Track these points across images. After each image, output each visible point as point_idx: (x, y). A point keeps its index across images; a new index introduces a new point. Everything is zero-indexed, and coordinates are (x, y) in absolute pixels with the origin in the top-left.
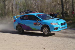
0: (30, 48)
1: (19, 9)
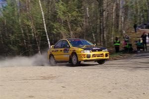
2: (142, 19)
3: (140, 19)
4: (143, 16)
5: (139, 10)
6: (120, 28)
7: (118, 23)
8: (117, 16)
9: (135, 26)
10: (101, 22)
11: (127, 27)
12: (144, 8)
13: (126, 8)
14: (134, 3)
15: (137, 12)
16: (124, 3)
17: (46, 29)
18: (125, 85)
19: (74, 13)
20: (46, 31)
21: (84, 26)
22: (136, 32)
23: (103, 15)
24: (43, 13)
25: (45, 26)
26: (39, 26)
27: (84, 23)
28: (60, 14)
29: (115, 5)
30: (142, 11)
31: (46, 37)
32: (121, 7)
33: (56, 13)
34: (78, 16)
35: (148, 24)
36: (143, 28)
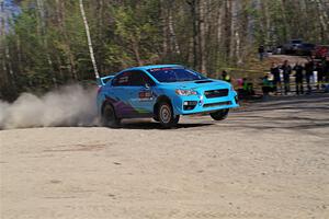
0: (313, 210)
1: (254, 36)
2: (275, 36)
3: (271, 37)
4: (276, 32)
5: (268, 21)
6: (231, 55)
7: (228, 45)
8: (227, 29)
10: (195, 44)
11: (246, 53)
12: (279, 17)
13: (244, 15)
14: (258, 8)
15: (265, 23)
16: (240, 6)
17: (93, 57)
18: (231, 159)
19: (147, 27)
20: (94, 61)
21: (165, 50)
23: (200, 31)
24: (87, 27)
25: (91, 51)
26: (81, 53)
27: (165, 46)
29: (221, 10)
31: (93, 70)
32: (234, 14)
34: (154, 32)
35: (285, 45)
36: (275, 54)
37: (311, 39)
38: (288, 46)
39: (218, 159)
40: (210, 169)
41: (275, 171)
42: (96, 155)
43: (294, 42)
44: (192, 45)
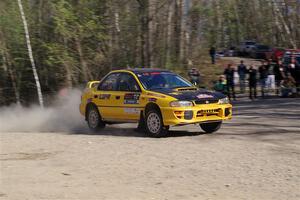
2: (227, 37)
3: (223, 38)
4: (228, 32)
5: (220, 20)
7: (178, 46)
8: (177, 30)
9: (212, 52)
10: (143, 43)
11: (196, 53)
12: (231, 16)
13: (194, 14)
14: (209, 6)
15: (216, 23)
16: (191, 5)
17: (31, 57)
19: (90, 25)
20: (32, 60)
21: (111, 50)
22: (213, 62)
23: (148, 29)
24: (25, 23)
25: (30, 50)
26: (17, 51)
27: (110, 45)
28: (61, 26)
29: (171, 8)
30: (226, 21)
31: (32, 72)
32: (185, 13)
33: (52, 23)
34: (98, 30)
35: (238, 47)
36: (227, 56)
37: (265, 41)
38: (242, 48)
39: (176, 170)
40: (169, 181)
41: (240, 183)
42: (41, 165)
43: (248, 43)
44: (139, 44)
